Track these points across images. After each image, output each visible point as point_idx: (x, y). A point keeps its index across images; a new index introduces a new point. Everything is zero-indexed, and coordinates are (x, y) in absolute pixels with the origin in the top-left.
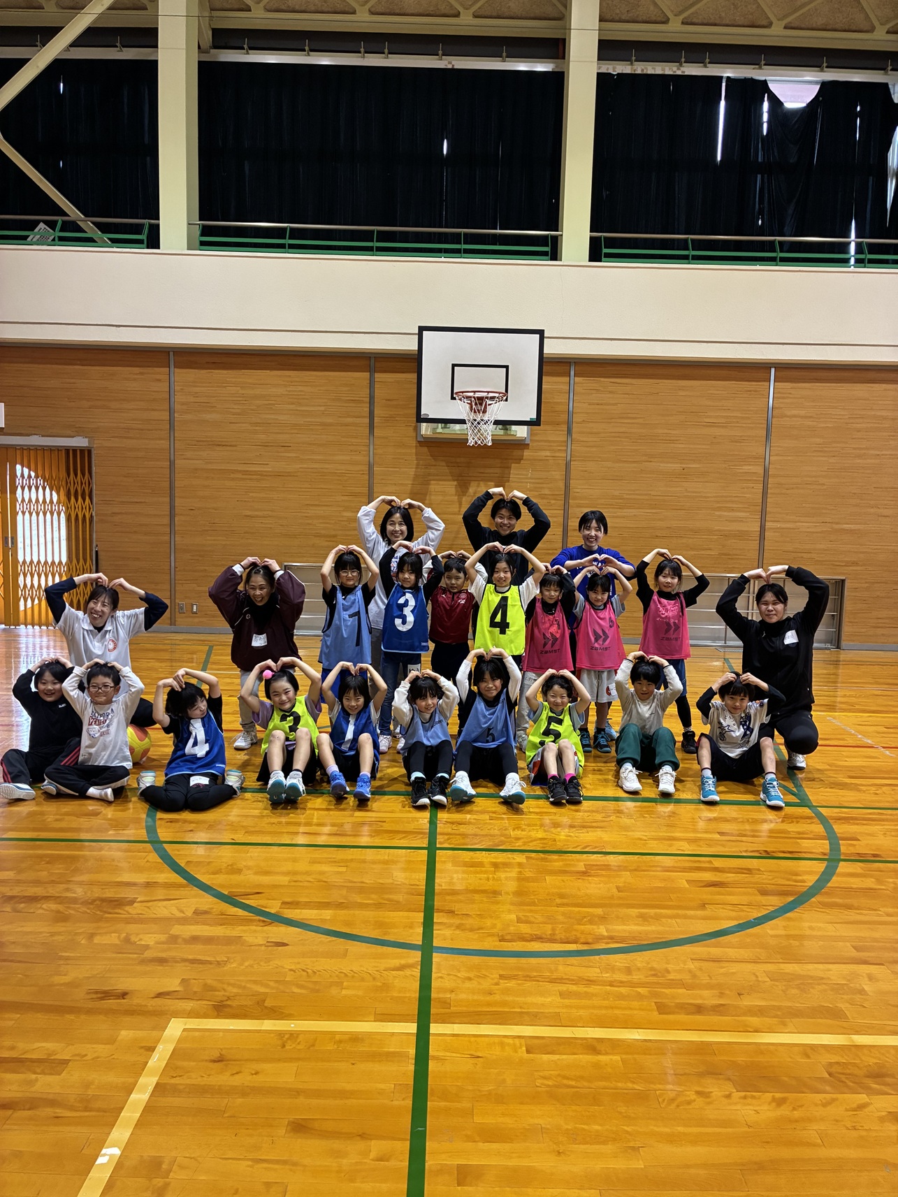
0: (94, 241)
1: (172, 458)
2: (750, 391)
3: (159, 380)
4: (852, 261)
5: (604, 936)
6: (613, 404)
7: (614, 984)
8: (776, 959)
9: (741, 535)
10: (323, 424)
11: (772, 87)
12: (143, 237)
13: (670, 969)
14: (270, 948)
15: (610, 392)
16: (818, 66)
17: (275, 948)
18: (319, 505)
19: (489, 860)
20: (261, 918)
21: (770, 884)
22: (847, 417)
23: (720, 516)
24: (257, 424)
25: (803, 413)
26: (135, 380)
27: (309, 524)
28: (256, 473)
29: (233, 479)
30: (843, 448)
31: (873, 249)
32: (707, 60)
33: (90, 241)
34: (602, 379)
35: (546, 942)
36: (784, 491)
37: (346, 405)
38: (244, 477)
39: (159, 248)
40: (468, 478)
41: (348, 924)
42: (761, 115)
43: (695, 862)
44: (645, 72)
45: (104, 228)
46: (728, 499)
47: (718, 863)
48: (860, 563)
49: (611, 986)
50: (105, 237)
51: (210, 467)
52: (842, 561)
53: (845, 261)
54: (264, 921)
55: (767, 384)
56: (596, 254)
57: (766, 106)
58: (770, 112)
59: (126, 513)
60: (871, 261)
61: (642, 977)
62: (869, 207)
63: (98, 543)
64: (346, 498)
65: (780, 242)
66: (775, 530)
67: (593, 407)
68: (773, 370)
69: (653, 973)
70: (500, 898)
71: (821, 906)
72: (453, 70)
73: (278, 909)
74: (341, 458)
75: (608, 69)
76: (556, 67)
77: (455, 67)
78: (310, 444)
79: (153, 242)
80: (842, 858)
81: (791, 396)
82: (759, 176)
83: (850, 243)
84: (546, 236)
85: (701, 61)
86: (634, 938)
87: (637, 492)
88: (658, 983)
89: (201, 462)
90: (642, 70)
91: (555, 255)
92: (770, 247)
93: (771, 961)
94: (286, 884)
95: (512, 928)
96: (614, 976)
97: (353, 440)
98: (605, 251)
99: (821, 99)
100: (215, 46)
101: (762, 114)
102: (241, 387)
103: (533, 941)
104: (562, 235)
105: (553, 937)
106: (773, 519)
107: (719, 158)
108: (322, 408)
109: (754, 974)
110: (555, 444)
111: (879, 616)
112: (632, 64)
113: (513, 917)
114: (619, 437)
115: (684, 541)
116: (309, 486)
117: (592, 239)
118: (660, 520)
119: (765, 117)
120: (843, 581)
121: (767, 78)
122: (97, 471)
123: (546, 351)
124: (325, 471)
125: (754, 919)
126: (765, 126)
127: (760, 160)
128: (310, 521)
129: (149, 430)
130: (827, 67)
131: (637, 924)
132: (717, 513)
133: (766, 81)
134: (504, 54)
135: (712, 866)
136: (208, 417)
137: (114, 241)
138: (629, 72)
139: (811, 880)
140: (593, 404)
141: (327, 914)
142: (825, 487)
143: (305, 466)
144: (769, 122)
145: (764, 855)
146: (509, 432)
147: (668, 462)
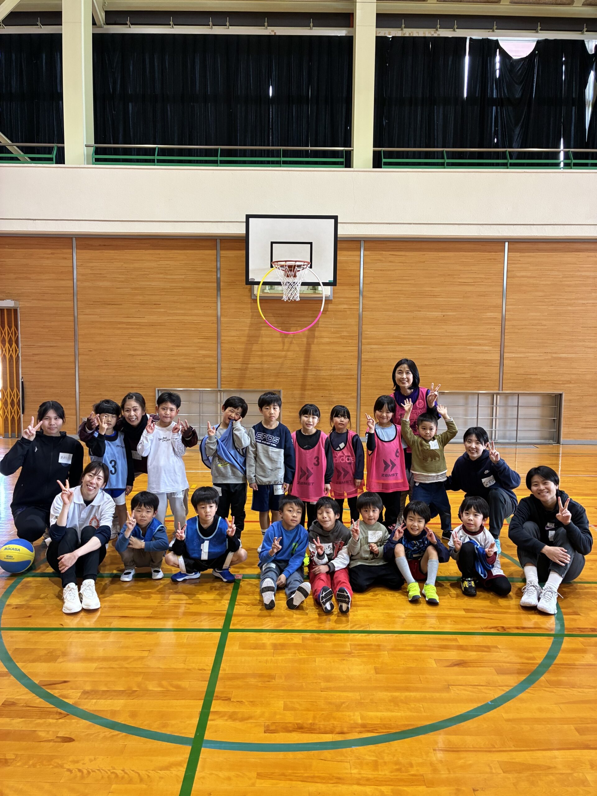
0: (19, 160)
1: (76, 314)
2: (490, 259)
3: (66, 258)
4: (562, 165)
5: (357, 724)
6: (393, 270)
7: (361, 782)
8: (510, 747)
9: (486, 363)
10: (184, 288)
11: (502, 44)
12: (54, 156)
13: (413, 762)
14: (57, 744)
15: (390, 262)
16: (534, 29)
17: (62, 744)
18: (182, 346)
19: (271, 641)
20: (59, 710)
21: (505, 662)
22: (561, 277)
23: (471, 349)
24: (136, 289)
25: (529, 274)
26: (48, 258)
27: (174, 360)
28: (135, 324)
29: (119, 328)
30: (558, 299)
31: (577, 156)
32: (456, 26)
33: (15, 159)
34: (384, 252)
35: (306, 733)
36: (516, 331)
37: (199, 274)
38: (128, 326)
39: (64, 163)
40: (288, 325)
41: (133, 715)
42: (494, 64)
43: (443, 640)
44: (411, 35)
45: (26, 150)
46: (477, 337)
47: (462, 640)
48: (573, 382)
49: (359, 784)
50: (26, 156)
51: (103, 320)
52: (560, 381)
53: (557, 165)
54: (60, 713)
55: (502, 254)
56: (377, 163)
57: (498, 58)
58: (502, 63)
59: (43, 354)
60: (576, 165)
61: (387, 773)
62: (573, 128)
63: (23, 376)
64: (201, 341)
65: (510, 152)
66: (511, 359)
67: (377, 272)
68: (507, 244)
69: (397, 767)
70: (273, 682)
71: (549, 686)
72: (275, 36)
73: (77, 700)
74: (196, 311)
75: (385, 34)
76: (348, 33)
77: (277, 34)
78: (174, 302)
79: (60, 159)
80: (566, 633)
81: (520, 262)
82: (494, 108)
83: (559, 152)
84: (342, 151)
85: (451, 27)
86: (385, 726)
87: (411, 333)
88: (401, 780)
89: (96, 316)
90: (410, 34)
91: (348, 164)
92: (503, 156)
93: (504, 749)
94: (92, 671)
95: (278, 717)
96: (362, 772)
97: (206, 299)
98: (384, 160)
99: (537, 52)
100: (107, 24)
101: (496, 64)
102: (124, 262)
103: (294, 731)
104: (353, 150)
105: (312, 727)
106: (509, 351)
107: (465, 95)
108: (183, 277)
109: (489, 766)
110: (351, 300)
111: (587, 420)
112: (402, 30)
113: (281, 704)
114: (397, 294)
115: (446, 368)
116: (174, 332)
117: (374, 152)
118: (428, 353)
119: (498, 66)
120: (561, 395)
121: (499, 38)
122: (22, 324)
123: (340, 232)
124: (186, 321)
125: (491, 702)
126: (498, 73)
127: (494, 96)
128: (175, 358)
129: (58, 294)
130: (540, 30)
131: (388, 710)
132: (469, 347)
133: (497, 41)
134: (311, 24)
135: (457, 644)
136: (101, 284)
137: (33, 159)
138: (400, 35)
139: (540, 657)
140: (378, 270)
141: (118, 704)
142: (546, 327)
143: (171, 318)
144: (500, 70)
145: (501, 631)
146: (317, 291)
147: (433, 311)
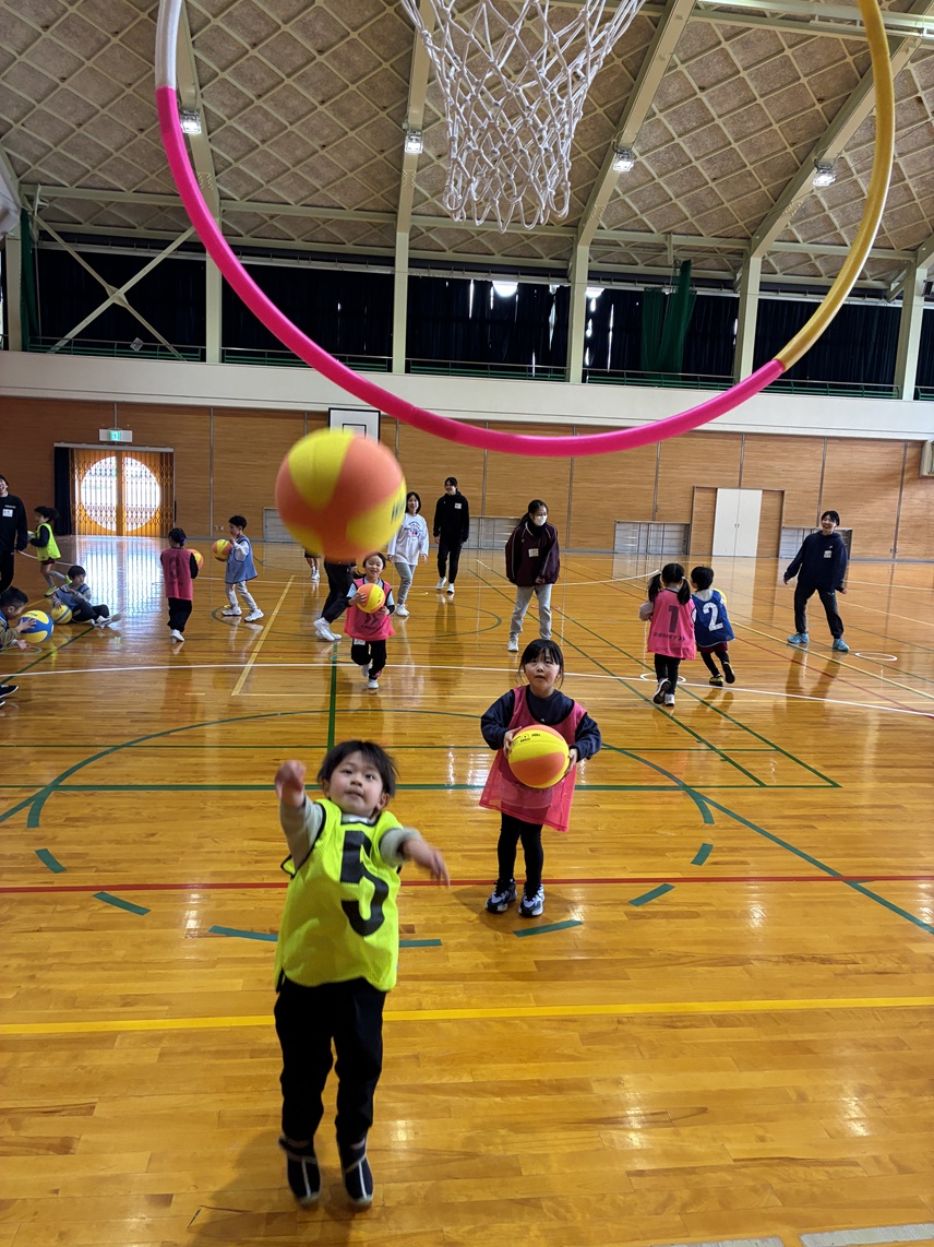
0: (176, 357)
1: (212, 458)
3: (206, 422)
4: (534, 377)
9: (475, 498)
11: (495, 286)
12: (199, 355)
16: (518, 275)
24: (252, 443)
26: (193, 421)
28: (251, 465)
29: (240, 468)
31: (544, 371)
32: (464, 271)
33: (173, 357)
38: (246, 467)
39: (206, 362)
44: (433, 275)
45: (180, 350)
46: (469, 481)
50: (180, 355)
51: (230, 462)
53: (530, 377)
56: (408, 369)
57: (492, 295)
58: (494, 299)
59: (189, 483)
60: (542, 377)
63: (175, 496)
66: (489, 496)
72: (344, 271)
75: (415, 273)
76: (391, 271)
78: (277, 452)
79: (203, 359)
82: (490, 326)
83: (532, 368)
84: (387, 360)
85: (461, 271)
87: (428, 478)
89: (226, 459)
91: (390, 369)
98: (412, 368)
99: (519, 293)
101: (491, 300)
102: (244, 425)
104: (393, 359)
106: (488, 491)
107: (470, 316)
108: (283, 436)
112: (428, 271)
114: (419, 452)
117: (406, 361)
122: (175, 463)
126: (492, 306)
129: (201, 444)
130: (522, 276)
133: (492, 282)
136: (229, 439)
137: (185, 357)
138: (428, 275)
143: (274, 462)
144: (494, 304)
147: (441, 464)
